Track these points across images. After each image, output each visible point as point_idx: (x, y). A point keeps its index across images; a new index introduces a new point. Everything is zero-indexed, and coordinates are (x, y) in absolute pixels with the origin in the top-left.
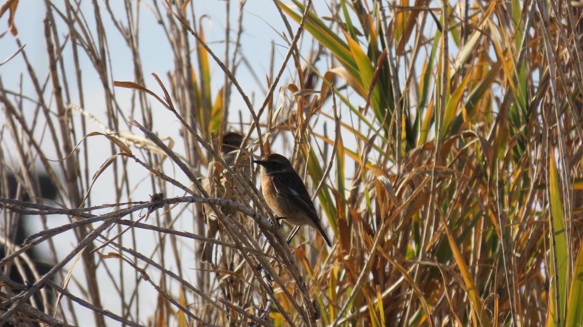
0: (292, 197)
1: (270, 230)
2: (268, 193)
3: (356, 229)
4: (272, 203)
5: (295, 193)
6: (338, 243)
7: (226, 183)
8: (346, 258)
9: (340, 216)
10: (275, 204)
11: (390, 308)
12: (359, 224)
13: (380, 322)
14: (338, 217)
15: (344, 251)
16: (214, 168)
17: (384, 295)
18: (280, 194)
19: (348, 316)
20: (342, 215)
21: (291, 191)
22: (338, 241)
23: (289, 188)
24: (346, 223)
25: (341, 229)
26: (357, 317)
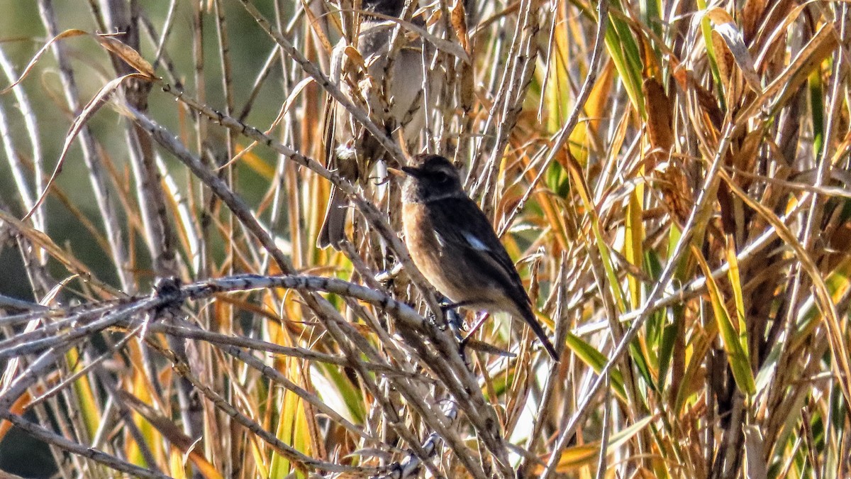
0: (471, 255)
1: (420, 330)
2: (420, 246)
3: (684, 102)
4: (428, 266)
5: (477, 245)
6: (645, 130)
7: (370, 91)
8: (662, 167)
9: (650, 75)
10: (435, 270)
11: (756, 280)
12: (688, 93)
13: (733, 315)
14: (645, 75)
15: (659, 149)
16: (345, 57)
17: (744, 254)
18: (446, 249)
19: (666, 296)
20: (653, 73)
21: (468, 240)
22: (645, 124)
23: (463, 232)
24: (662, 89)
25: (650, 101)
26: (686, 300)
